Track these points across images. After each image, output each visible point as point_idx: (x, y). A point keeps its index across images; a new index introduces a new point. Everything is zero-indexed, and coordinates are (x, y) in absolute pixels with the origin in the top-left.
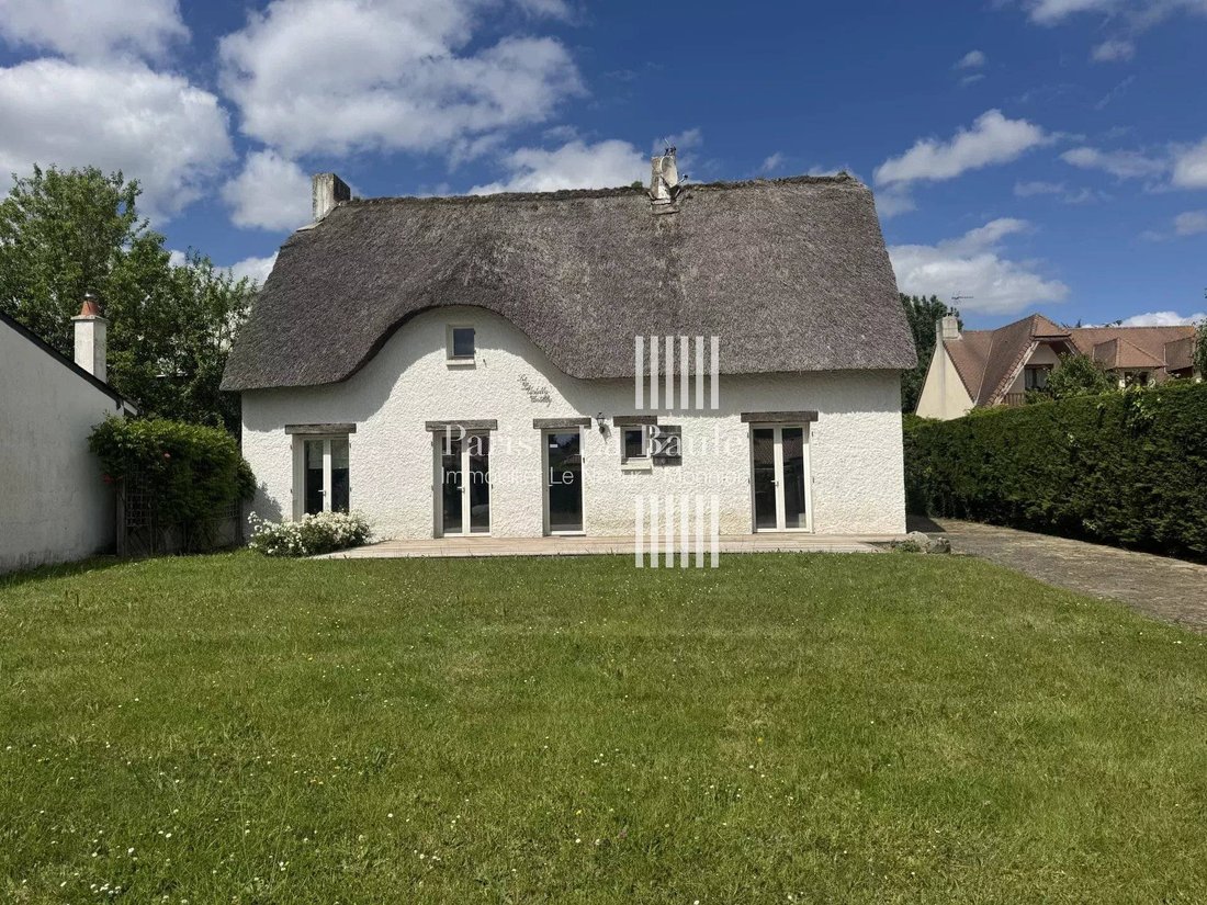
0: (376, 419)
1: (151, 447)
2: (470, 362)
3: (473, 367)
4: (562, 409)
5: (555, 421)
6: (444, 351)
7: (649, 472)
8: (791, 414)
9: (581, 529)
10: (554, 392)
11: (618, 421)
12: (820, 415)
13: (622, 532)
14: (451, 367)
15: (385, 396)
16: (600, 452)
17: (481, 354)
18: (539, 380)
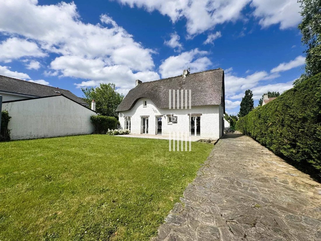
0: (134, 116)
1: (98, 119)
2: (146, 106)
3: (146, 107)
4: (159, 114)
5: (158, 116)
6: (143, 105)
7: (172, 124)
8: (197, 114)
9: (161, 134)
10: (157, 111)
11: (167, 115)
12: (203, 114)
13: (167, 135)
14: (143, 107)
15: (135, 112)
16: (165, 121)
17: (148, 105)
18: (155, 109)
